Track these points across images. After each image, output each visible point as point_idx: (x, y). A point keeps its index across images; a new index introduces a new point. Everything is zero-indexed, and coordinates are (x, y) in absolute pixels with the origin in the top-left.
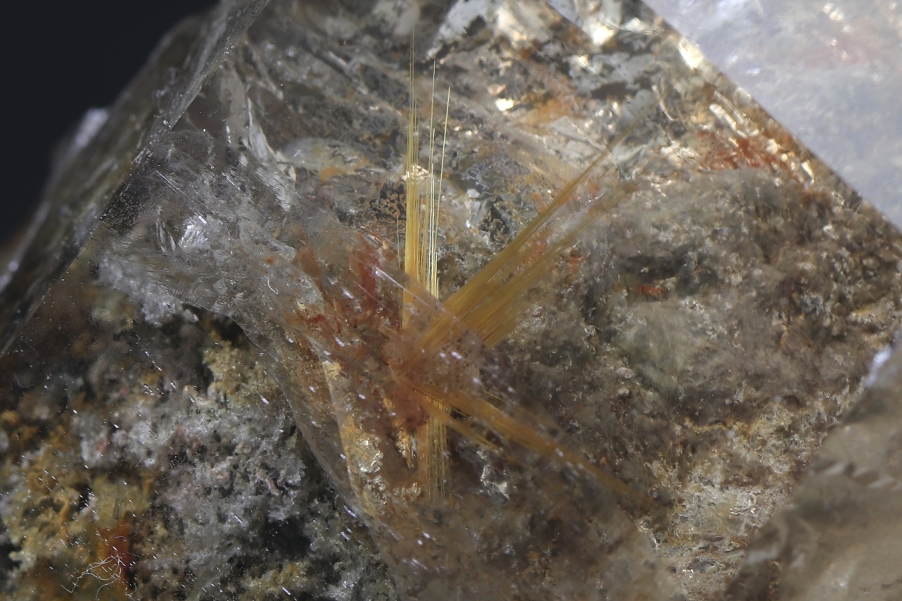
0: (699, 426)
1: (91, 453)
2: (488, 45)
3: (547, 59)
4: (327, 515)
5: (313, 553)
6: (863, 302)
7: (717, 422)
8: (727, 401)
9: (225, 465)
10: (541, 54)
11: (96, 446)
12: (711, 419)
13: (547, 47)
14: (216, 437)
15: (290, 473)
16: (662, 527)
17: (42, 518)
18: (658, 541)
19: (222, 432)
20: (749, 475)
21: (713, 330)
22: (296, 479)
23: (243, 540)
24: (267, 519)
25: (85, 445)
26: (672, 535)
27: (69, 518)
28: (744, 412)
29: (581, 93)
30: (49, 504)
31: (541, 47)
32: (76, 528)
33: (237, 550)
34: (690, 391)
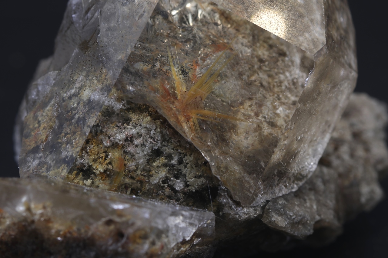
0: (234, 108)
1: (106, 143)
2: (159, 36)
3: (172, 36)
4: (167, 145)
5: (165, 154)
6: (252, 75)
7: (237, 107)
8: (238, 102)
9: (141, 139)
10: (170, 35)
11: (107, 142)
12: (236, 107)
13: (170, 34)
14: (138, 133)
15: (158, 137)
16: (236, 131)
17: (98, 161)
18: (235, 135)
19: (139, 132)
20: (248, 117)
21: (231, 87)
22: (159, 138)
23: (149, 155)
24: (153, 149)
25: (104, 142)
26: (238, 133)
27: (105, 159)
28: (242, 104)
29: (182, 42)
30: (99, 158)
31: (169, 34)
32: (108, 161)
33: (147, 158)
34: (231, 101)
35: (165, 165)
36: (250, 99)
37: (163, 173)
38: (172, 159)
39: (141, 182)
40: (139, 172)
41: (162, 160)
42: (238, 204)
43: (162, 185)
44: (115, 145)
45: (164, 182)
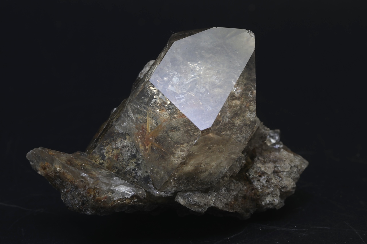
0: (178, 145)
1: (114, 146)
2: (156, 104)
4: (138, 154)
5: (137, 158)
6: (195, 132)
7: (180, 145)
8: (181, 143)
9: (128, 148)
14: (127, 145)
15: (135, 149)
16: (174, 156)
17: (108, 153)
18: (173, 158)
20: (183, 151)
21: (179, 135)
24: (132, 154)
27: (111, 153)
28: (183, 144)
29: (166, 109)
30: (109, 152)
31: (162, 104)
32: (112, 154)
33: (129, 157)
34: (177, 142)
35: (135, 163)
36: (188, 143)
37: (133, 166)
38: (139, 161)
39: (123, 168)
40: (124, 163)
41: (135, 160)
42: (156, 189)
43: (132, 171)
44: (117, 148)
45: (133, 170)
